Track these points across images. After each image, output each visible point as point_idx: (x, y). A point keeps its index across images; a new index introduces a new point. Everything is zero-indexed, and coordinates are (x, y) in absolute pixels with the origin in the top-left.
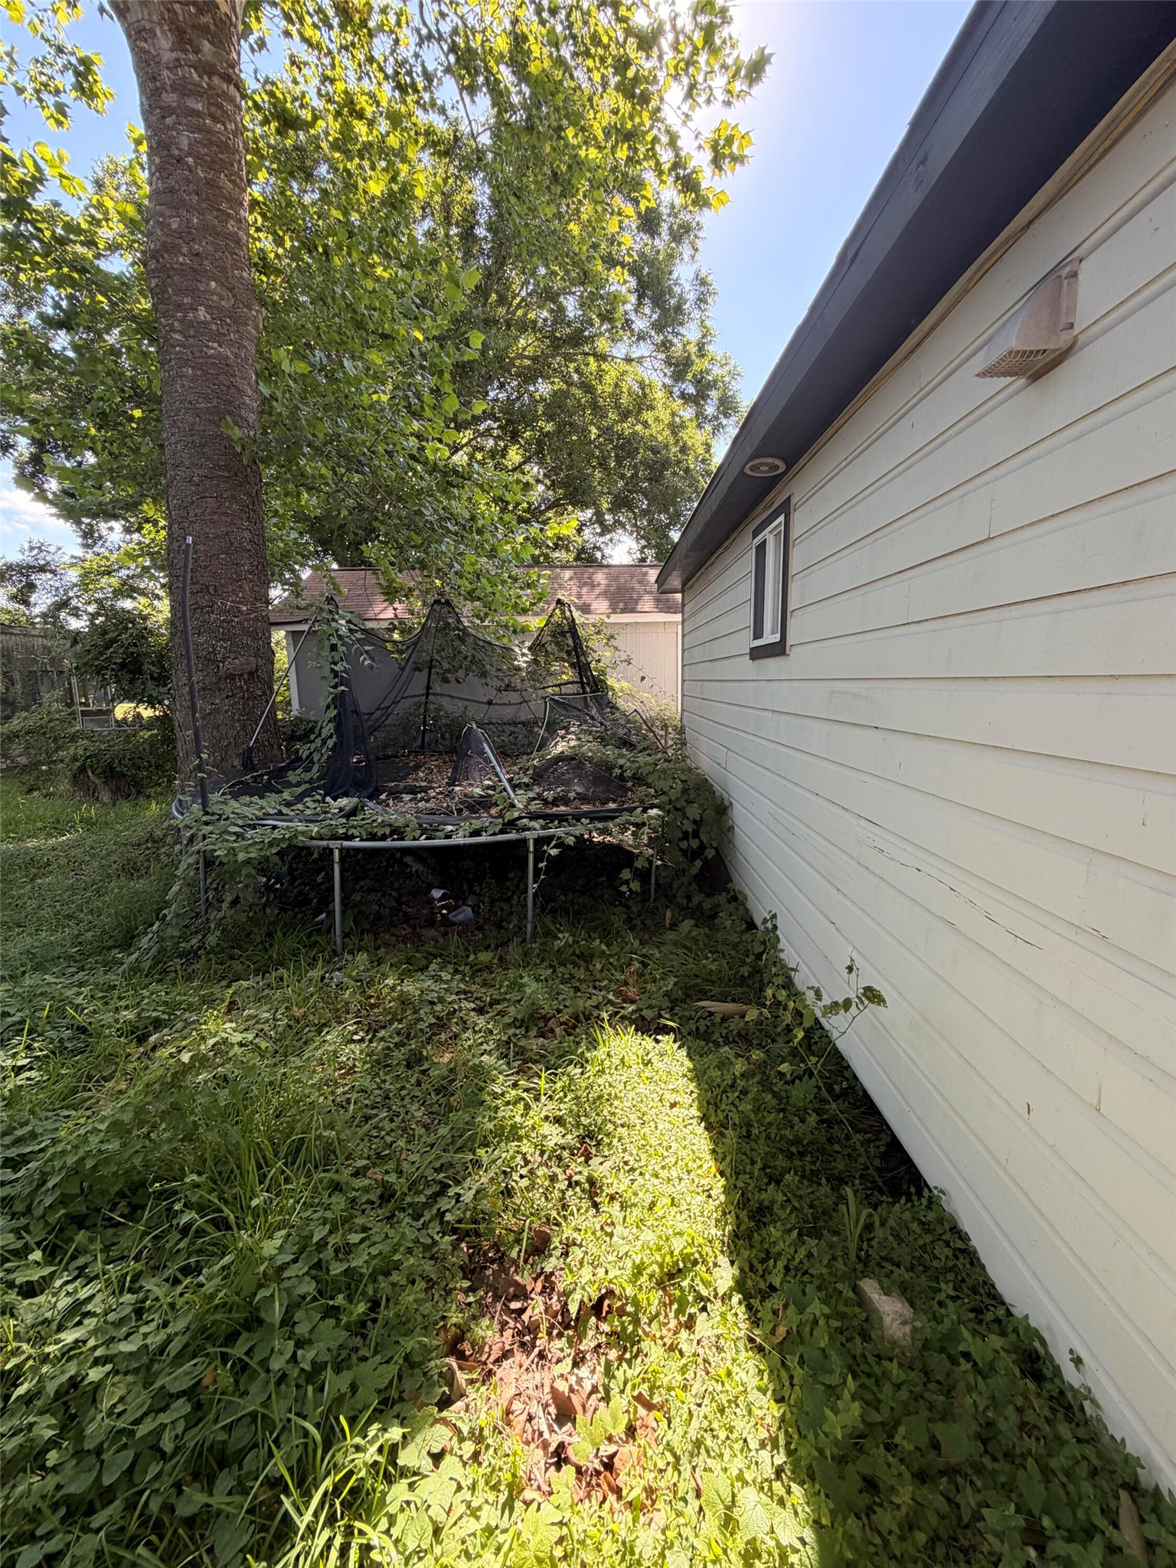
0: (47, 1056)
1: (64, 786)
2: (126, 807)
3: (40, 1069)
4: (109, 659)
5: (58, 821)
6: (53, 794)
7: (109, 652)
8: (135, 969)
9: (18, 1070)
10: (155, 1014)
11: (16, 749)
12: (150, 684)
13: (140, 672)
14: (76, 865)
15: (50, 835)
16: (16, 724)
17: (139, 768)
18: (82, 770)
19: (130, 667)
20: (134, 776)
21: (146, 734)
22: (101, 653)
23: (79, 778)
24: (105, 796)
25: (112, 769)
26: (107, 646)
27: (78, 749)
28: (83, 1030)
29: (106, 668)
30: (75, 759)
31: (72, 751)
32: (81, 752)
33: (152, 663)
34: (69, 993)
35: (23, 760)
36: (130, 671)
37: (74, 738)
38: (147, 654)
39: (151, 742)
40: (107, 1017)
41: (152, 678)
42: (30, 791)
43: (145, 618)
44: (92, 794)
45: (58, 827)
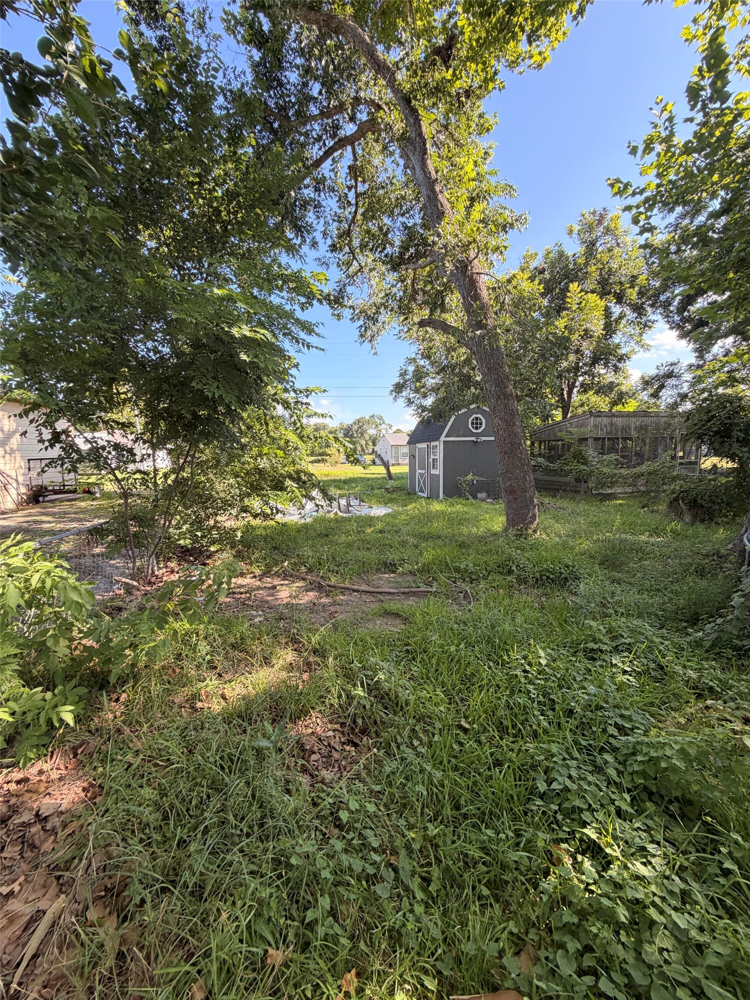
0: (639, 673)
1: (663, 507)
2: (701, 528)
3: (635, 678)
4: (709, 429)
5: (657, 528)
6: (657, 511)
7: (709, 424)
8: (698, 644)
9: (625, 672)
10: (711, 683)
11: (641, 481)
12: (735, 445)
13: (729, 437)
14: (665, 557)
15: (651, 535)
16: (644, 468)
17: (714, 503)
18: (676, 500)
19: (723, 434)
20: (710, 508)
21: (723, 480)
22: (704, 425)
23: (673, 503)
24: (687, 518)
25: (695, 501)
26: (709, 420)
27: (676, 486)
28: (662, 668)
29: (706, 435)
30: (673, 492)
31: (672, 487)
32: (678, 488)
33: (740, 431)
34: (657, 640)
35: (642, 488)
36: (722, 437)
37: (674, 479)
38: (737, 424)
39: (727, 486)
40: (679, 669)
41: (738, 441)
42: (643, 507)
43: (741, 399)
44: (680, 515)
45: (655, 532)
